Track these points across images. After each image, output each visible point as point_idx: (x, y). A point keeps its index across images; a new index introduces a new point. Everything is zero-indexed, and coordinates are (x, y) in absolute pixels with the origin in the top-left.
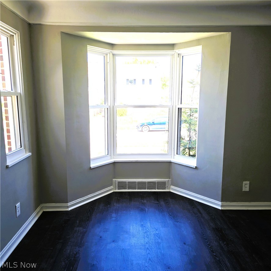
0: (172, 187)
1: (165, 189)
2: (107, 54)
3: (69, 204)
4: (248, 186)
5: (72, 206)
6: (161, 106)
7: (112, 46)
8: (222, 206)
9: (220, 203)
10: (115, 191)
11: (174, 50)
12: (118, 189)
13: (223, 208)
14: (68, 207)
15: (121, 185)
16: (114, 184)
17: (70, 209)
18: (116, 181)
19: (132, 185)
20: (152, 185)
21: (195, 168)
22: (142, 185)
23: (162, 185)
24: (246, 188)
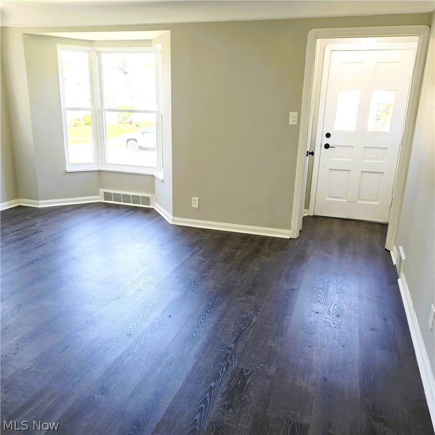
0: (156, 203)
1: (149, 205)
2: (90, 52)
3: (40, 202)
4: (197, 202)
5: (43, 204)
6: (151, 112)
7: (91, 42)
8: (173, 221)
9: (171, 217)
10: (101, 201)
11: (151, 46)
12: (105, 200)
13: (172, 223)
14: (39, 204)
15: (107, 196)
16: (100, 194)
17: (40, 207)
18: (102, 191)
19: (117, 197)
20: (136, 199)
21: (163, 181)
22: (126, 198)
23: (146, 200)
24: (195, 205)
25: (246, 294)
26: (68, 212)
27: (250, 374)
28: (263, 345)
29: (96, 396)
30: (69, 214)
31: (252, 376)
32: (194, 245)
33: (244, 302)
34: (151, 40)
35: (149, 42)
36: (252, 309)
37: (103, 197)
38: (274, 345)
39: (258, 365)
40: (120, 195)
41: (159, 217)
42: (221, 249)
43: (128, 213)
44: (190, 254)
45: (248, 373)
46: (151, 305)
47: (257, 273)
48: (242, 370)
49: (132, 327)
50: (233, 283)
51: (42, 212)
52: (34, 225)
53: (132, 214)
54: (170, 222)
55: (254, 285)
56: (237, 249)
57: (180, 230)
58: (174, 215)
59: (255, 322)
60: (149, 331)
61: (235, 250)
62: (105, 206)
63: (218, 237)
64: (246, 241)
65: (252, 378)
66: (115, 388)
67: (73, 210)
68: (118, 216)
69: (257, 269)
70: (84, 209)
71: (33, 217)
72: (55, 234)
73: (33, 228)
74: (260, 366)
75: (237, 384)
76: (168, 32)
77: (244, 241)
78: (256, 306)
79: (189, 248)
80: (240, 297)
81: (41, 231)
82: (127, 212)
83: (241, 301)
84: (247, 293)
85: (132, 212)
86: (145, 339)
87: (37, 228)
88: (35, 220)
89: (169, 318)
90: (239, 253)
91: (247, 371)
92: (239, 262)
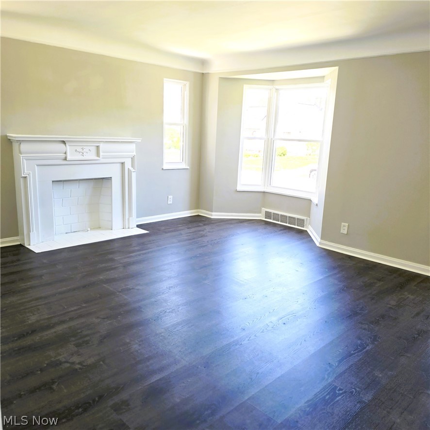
0: (310, 226)
1: (303, 227)
2: (271, 90)
3: (213, 213)
4: (346, 228)
5: (215, 215)
8: (320, 243)
9: (319, 240)
10: (262, 219)
11: (323, 82)
12: (266, 218)
13: (320, 246)
14: (212, 215)
15: (268, 215)
16: (262, 212)
17: (212, 217)
18: (264, 210)
19: (276, 217)
20: (292, 220)
21: (317, 205)
22: (284, 219)
23: (301, 222)
24: (344, 230)
25: (370, 323)
26: (231, 224)
27: (342, 394)
28: (368, 373)
29: (199, 367)
30: (232, 226)
31: (344, 396)
32: (334, 268)
33: (364, 329)
34: (324, 76)
35: (322, 78)
36: (371, 338)
37: (264, 215)
38: (380, 376)
39: (354, 388)
40: (278, 215)
41: (309, 239)
42: (361, 277)
43: (282, 232)
44: (327, 275)
45: (341, 392)
46: (271, 311)
47: (391, 306)
48: (336, 387)
49: (248, 324)
50: (360, 310)
51: (213, 222)
52: (203, 231)
53: (285, 233)
54: (318, 244)
55: (383, 317)
56: (380, 280)
57: (325, 253)
58: (322, 238)
59: (368, 350)
60: (262, 330)
61: (376, 281)
62: (264, 223)
63: (362, 265)
64: (391, 275)
65: (343, 397)
66: (217, 366)
67: (237, 223)
68: (272, 233)
69: (393, 303)
70: (246, 224)
71: (204, 225)
72: (215, 240)
73: (202, 232)
74: (355, 389)
75: (325, 397)
76: (337, 68)
77: (390, 274)
78: (376, 336)
79: (327, 270)
80: (362, 323)
81: (206, 236)
82: (281, 230)
83: (361, 328)
84: (372, 323)
85: (285, 231)
86: (255, 336)
87: (204, 233)
88: (205, 227)
89: (283, 325)
90: (379, 284)
91: (340, 390)
92: (375, 292)
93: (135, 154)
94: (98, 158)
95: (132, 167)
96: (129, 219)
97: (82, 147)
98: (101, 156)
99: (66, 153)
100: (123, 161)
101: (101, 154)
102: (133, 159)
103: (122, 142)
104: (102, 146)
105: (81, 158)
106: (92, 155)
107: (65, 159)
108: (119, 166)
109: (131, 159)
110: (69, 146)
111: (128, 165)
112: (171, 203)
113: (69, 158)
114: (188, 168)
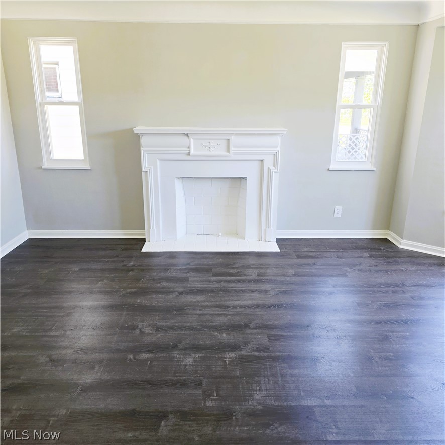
14: (401, 243)
93: (279, 149)
94: (228, 154)
95: (274, 166)
96: (265, 230)
97: (209, 141)
98: (232, 152)
99: (189, 147)
100: (262, 158)
101: (232, 149)
102: (275, 155)
103: (258, 134)
104: (232, 138)
105: (208, 153)
106: (220, 151)
107: (189, 154)
108: (256, 165)
109: (272, 156)
110: (193, 139)
111: (268, 164)
112: (340, 216)
113: (192, 152)
114: (374, 169)
